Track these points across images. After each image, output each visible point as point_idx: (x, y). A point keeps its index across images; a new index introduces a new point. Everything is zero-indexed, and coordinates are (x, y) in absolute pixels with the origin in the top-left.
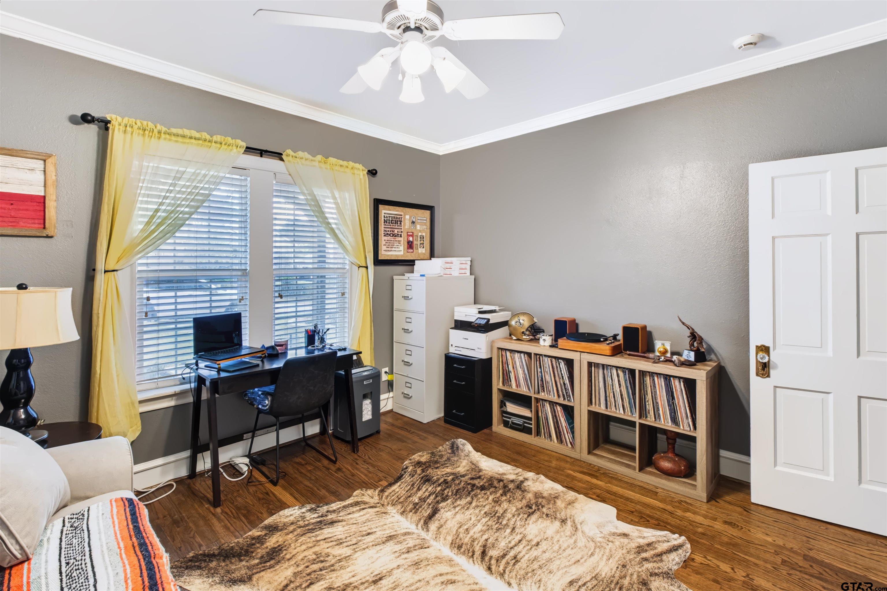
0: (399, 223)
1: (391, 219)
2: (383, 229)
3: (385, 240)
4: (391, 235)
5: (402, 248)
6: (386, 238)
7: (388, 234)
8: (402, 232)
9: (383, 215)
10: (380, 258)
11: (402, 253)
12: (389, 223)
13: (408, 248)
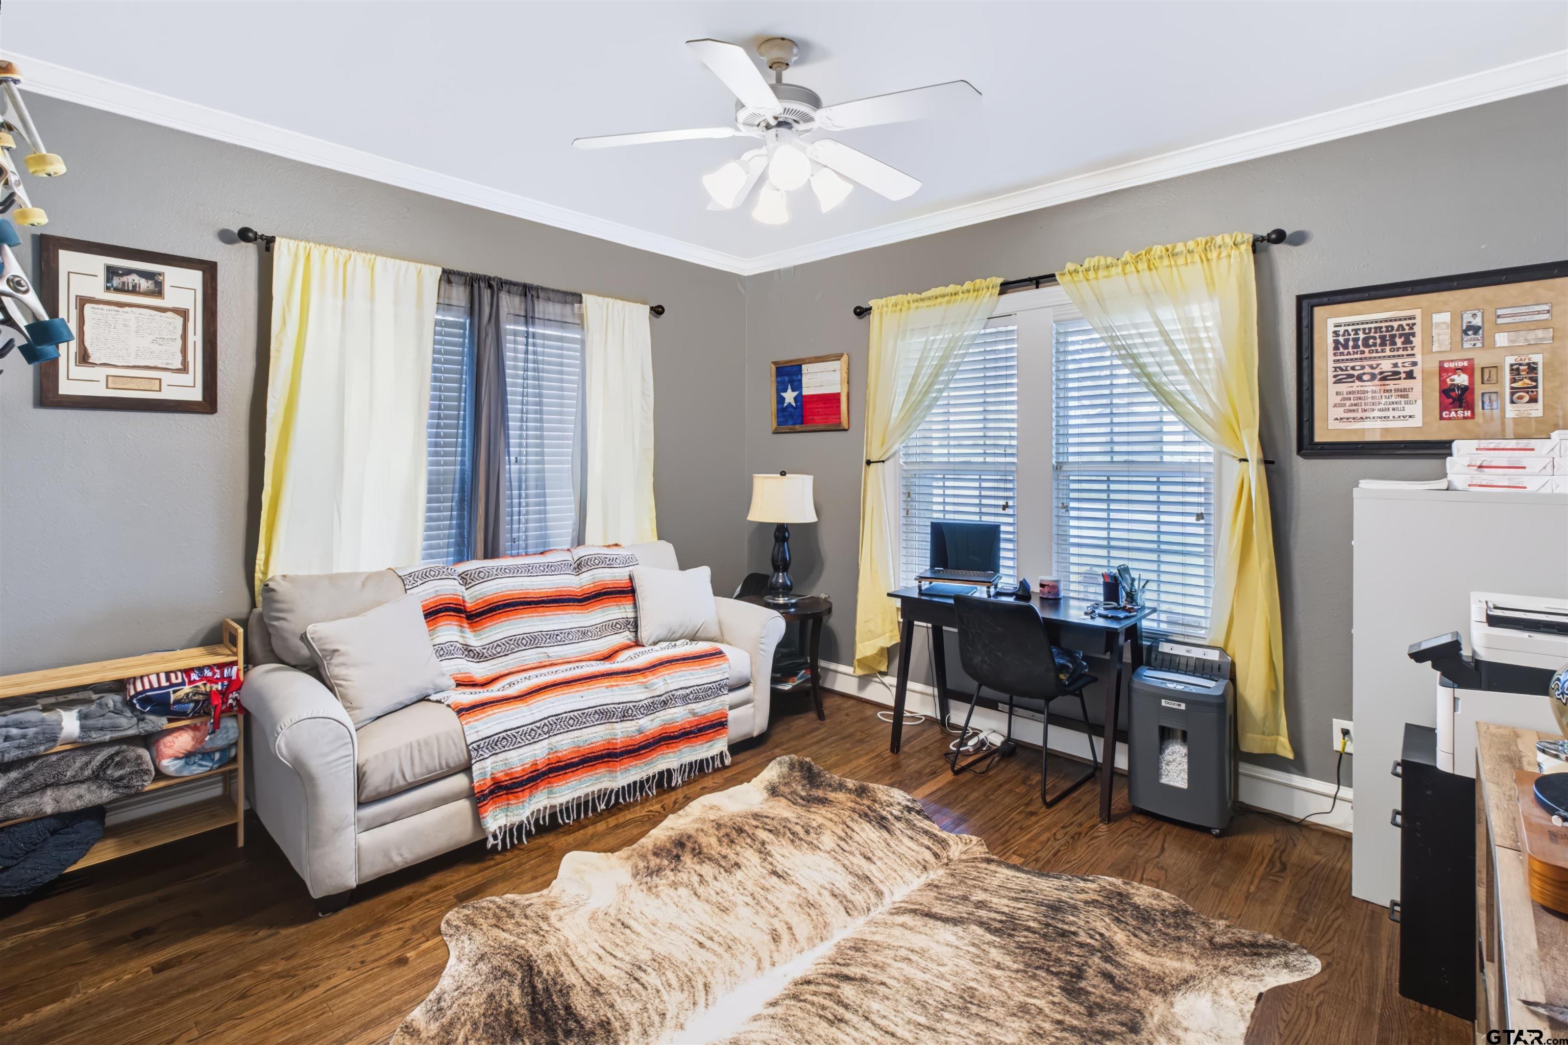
0: (1399, 341)
1: (1362, 336)
2: (1331, 365)
3: (1337, 393)
4: (1365, 377)
5: (1416, 409)
6: (1343, 388)
7: (1352, 376)
8: (1414, 364)
9: (1331, 329)
10: (1317, 439)
11: (1417, 422)
12: (1356, 346)
13: (1443, 408)
